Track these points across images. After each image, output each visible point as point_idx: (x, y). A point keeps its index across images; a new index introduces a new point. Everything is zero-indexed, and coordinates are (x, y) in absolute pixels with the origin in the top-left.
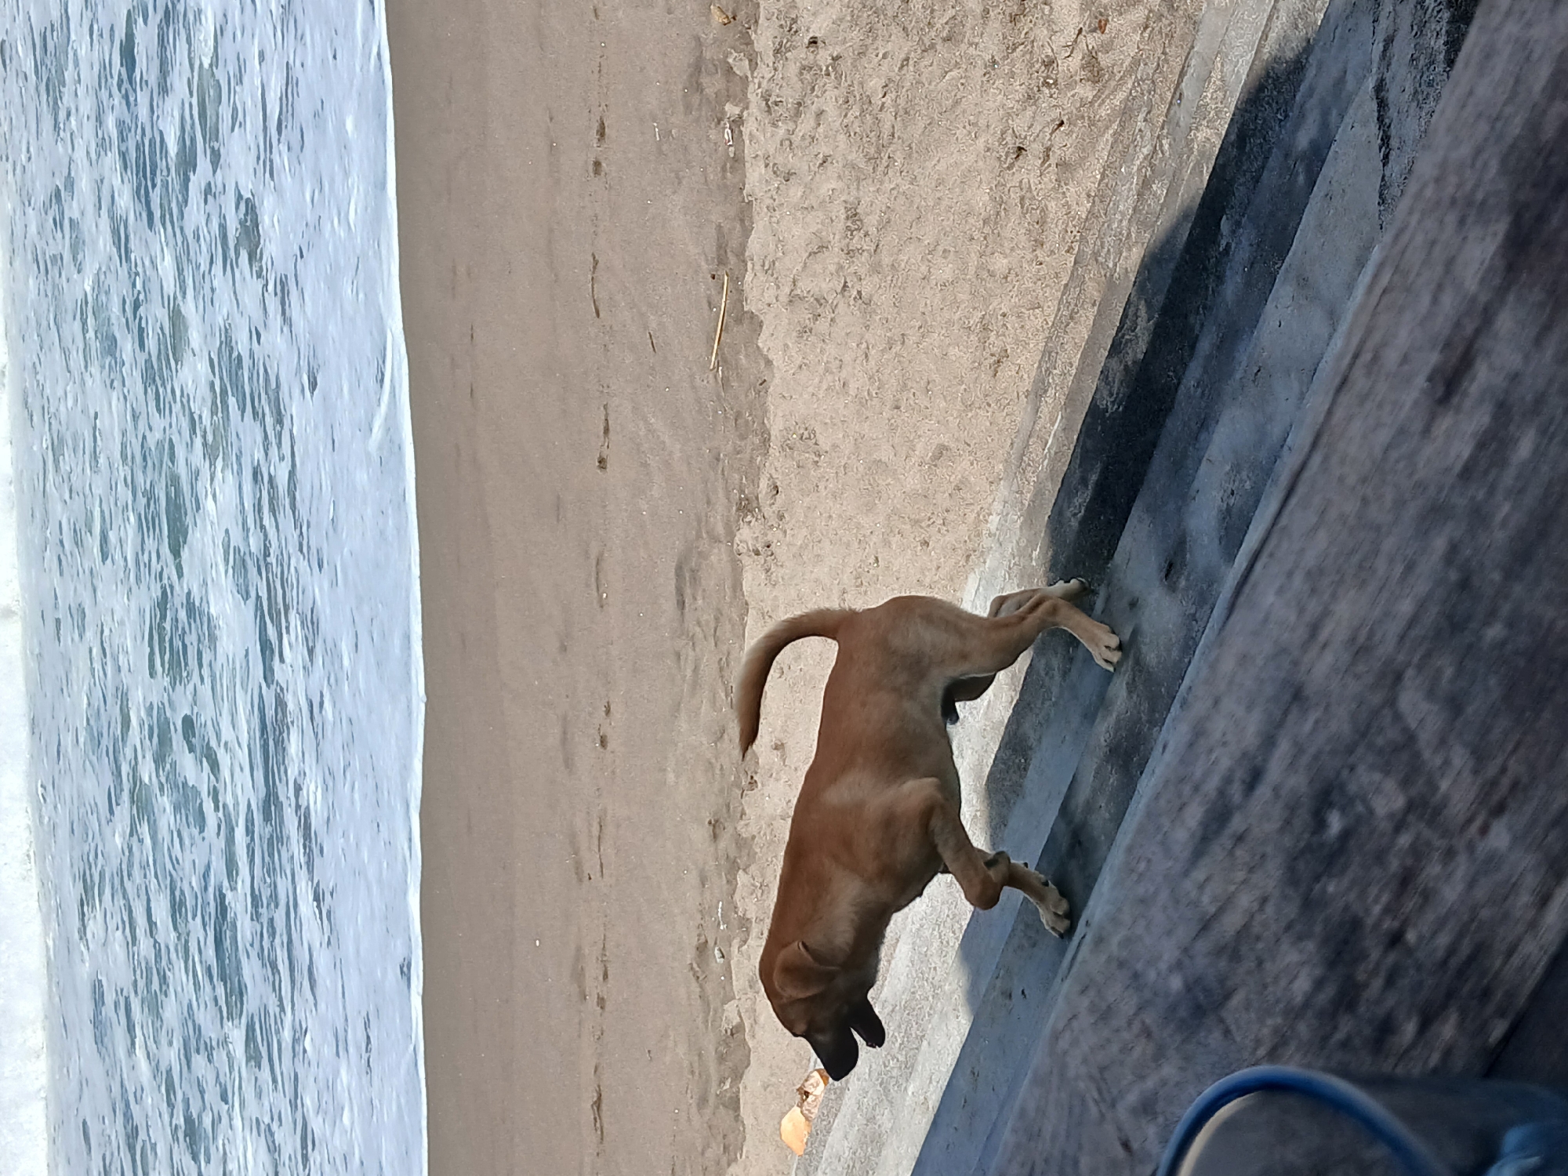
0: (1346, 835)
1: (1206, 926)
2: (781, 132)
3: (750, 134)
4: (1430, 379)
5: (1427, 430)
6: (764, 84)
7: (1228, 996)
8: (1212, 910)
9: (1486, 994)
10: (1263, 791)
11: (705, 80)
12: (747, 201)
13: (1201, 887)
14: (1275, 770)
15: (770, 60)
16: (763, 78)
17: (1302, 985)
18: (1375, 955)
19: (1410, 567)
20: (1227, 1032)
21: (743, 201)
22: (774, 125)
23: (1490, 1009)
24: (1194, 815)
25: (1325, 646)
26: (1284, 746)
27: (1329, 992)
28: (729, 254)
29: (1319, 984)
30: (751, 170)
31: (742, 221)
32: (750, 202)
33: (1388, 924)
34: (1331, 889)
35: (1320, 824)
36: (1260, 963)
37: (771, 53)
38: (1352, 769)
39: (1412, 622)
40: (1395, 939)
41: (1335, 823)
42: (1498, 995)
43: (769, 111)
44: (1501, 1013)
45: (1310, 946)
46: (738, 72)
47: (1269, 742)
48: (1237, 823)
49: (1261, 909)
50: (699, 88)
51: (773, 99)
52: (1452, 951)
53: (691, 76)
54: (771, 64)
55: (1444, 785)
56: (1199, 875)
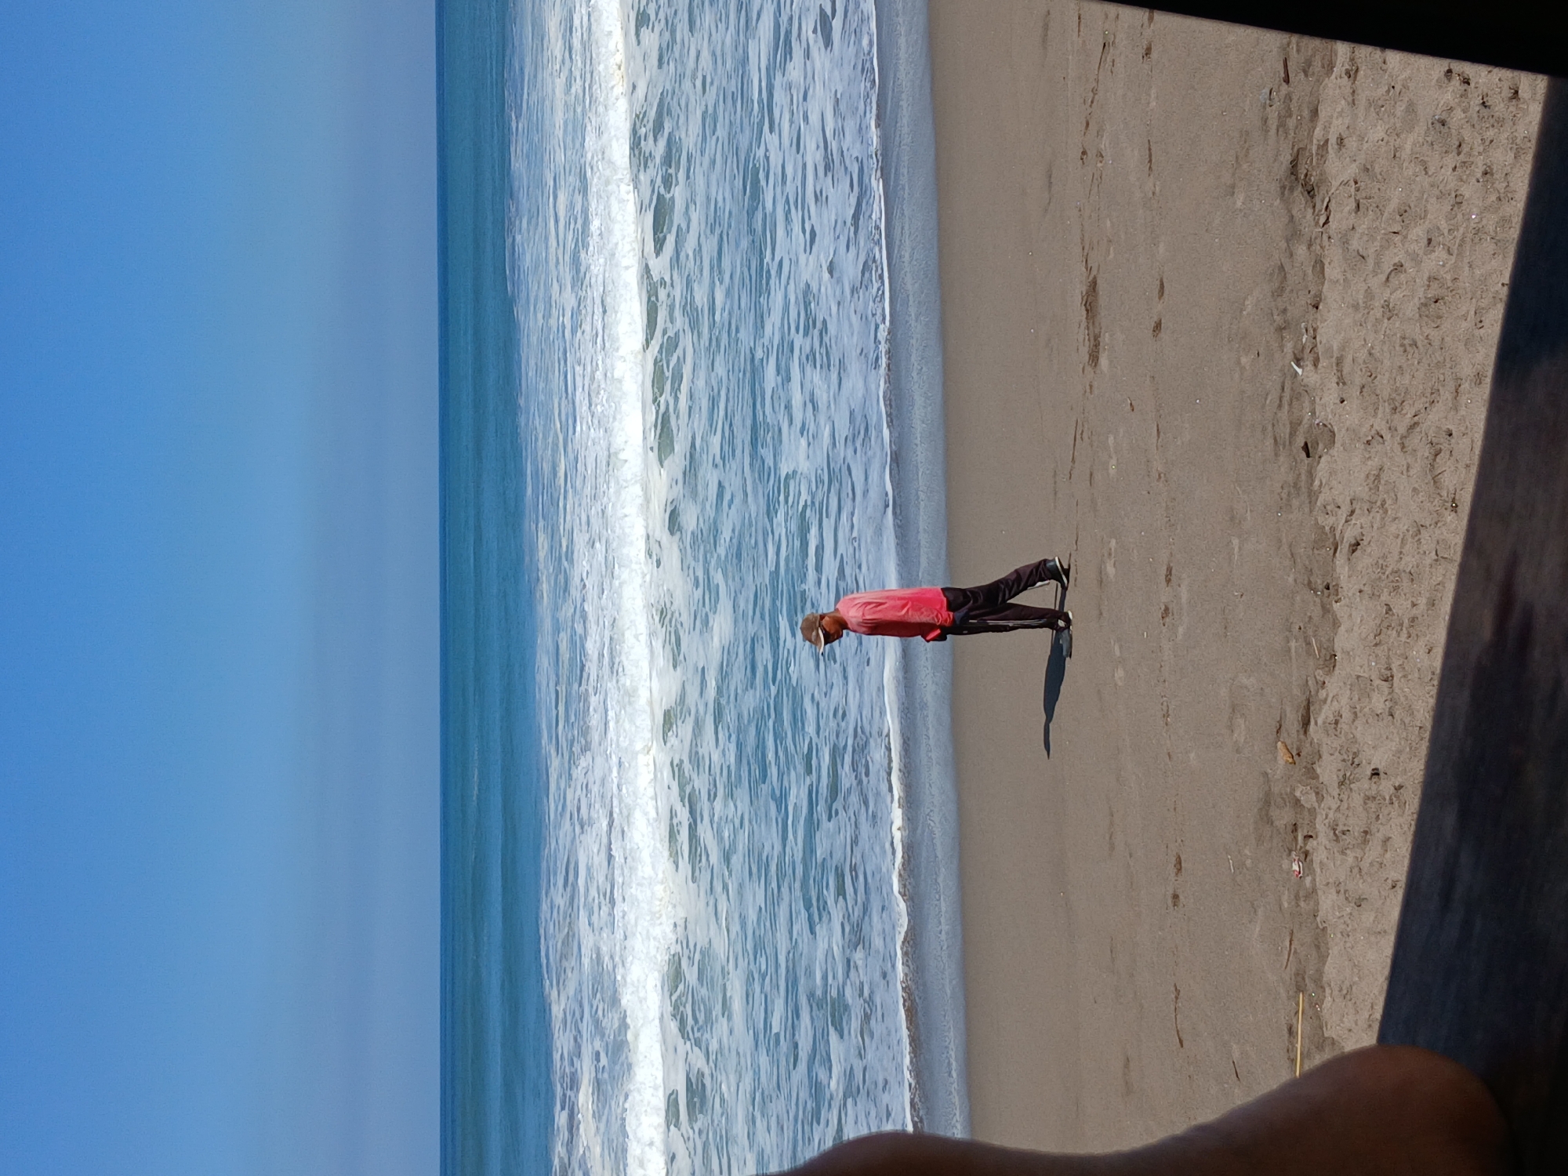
2: (1350, 860)
3: (1321, 862)
6: (1331, 815)
11: (1274, 813)
12: (1321, 927)
15: (1335, 793)
16: (1330, 809)
21: (1318, 927)
22: (1343, 853)
28: (1307, 981)
30: (1323, 898)
31: (1318, 947)
32: (1324, 929)
37: (1336, 785)
43: (1337, 840)
46: (1306, 805)
50: (1270, 822)
51: (1340, 828)
53: (1260, 809)
54: (1336, 796)
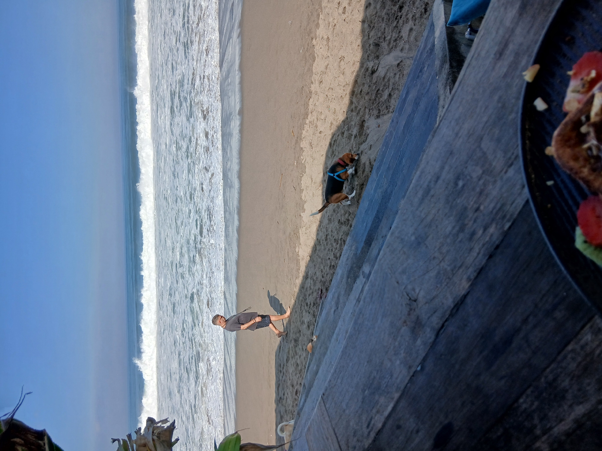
0: (464, 186)
1: (422, 221)
4: (495, 54)
5: (494, 68)
7: (427, 237)
8: (424, 217)
9: (504, 217)
10: (440, 182)
13: (421, 212)
14: (444, 175)
17: (449, 229)
18: (470, 216)
19: (487, 107)
20: (427, 247)
23: (505, 220)
24: (420, 193)
25: (460, 137)
26: (447, 168)
27: (457, 228)
29: (454, 228)
33: (476, 206)
34: (458, 202)
35: (456, 184)
36: (437, 226)
38: (466, 168)
39: (486, 123)
40: (477, 209)
41: (461, 183)
42: (508, 217)
44: (508, 221)
45: (452, 218)
47: (442, 168)
48: (432, 192)
49: (438, 212)
52: (494, 208)
55: (494, 164)
56: (421, 209)
